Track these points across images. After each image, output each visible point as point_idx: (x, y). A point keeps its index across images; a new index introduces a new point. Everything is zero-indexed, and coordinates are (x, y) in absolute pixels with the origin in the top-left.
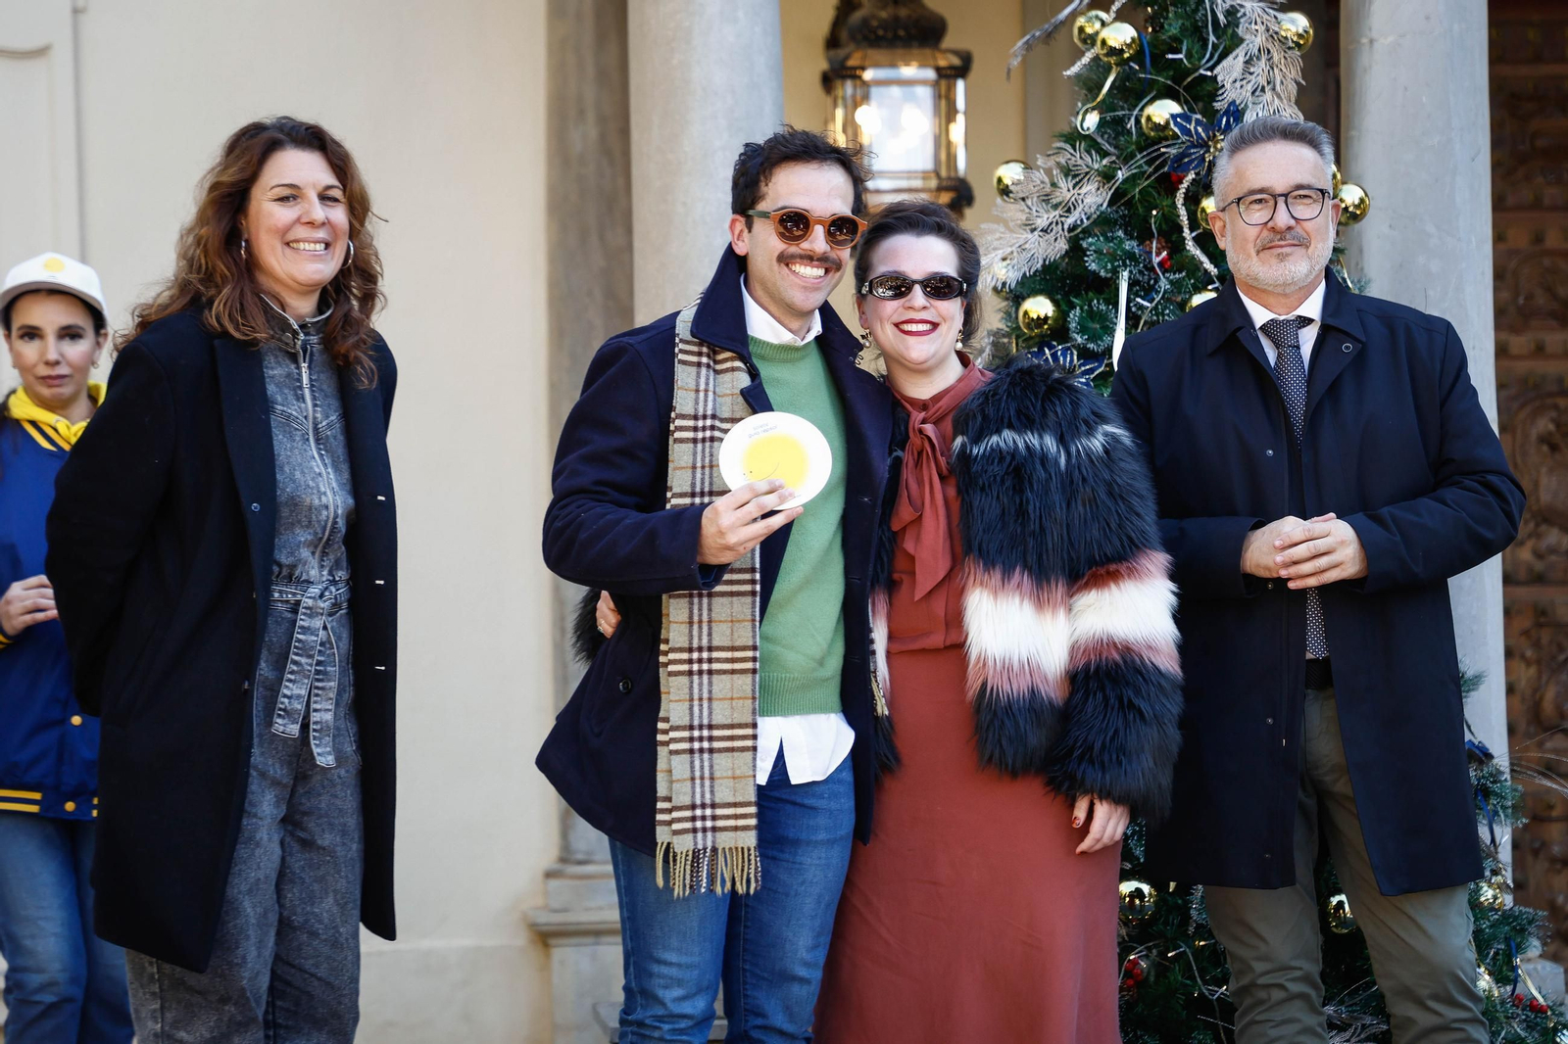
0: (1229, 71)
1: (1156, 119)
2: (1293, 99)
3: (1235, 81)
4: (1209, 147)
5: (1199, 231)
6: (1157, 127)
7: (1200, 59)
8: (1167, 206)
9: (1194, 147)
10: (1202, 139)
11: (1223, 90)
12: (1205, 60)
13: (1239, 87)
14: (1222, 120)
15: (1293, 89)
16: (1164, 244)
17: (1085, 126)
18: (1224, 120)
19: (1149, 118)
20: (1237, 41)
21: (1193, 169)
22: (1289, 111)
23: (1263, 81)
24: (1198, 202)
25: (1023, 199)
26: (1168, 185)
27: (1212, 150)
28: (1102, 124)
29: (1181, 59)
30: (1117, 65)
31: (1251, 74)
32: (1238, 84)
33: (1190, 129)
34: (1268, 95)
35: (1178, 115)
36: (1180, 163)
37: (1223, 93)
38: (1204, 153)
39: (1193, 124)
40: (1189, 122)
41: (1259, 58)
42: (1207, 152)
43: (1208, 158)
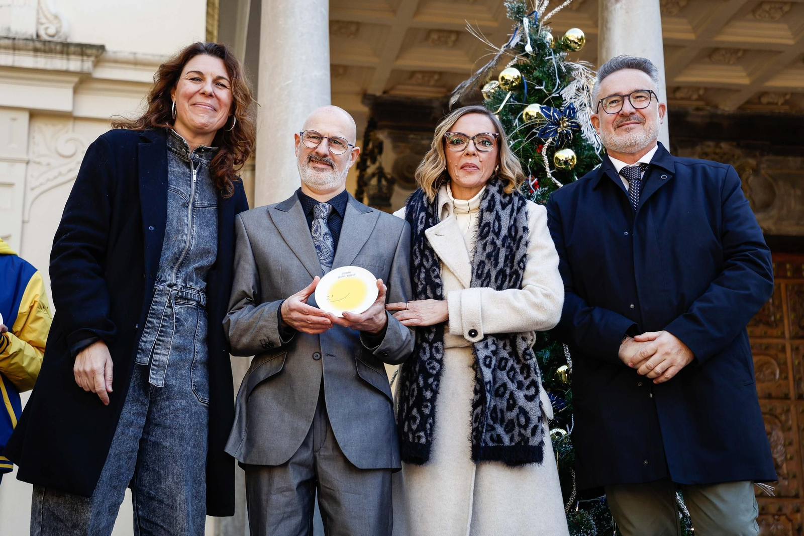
0: (568, 93)
1: (531, 113)
3: (571, 98)
4: (560, 124)
5: (554, 171)
6: (530, 117)
7: (552, 90)
8: (537, 156)
9: (553, 124)
10: (556, 119)
11: (565, 102)
12: (554, 90)
14: (566, 112)
16: (535, 175)
18: (568, 111)
19: (527, 114)
20: (573, 79)
21: (551, 136)
23: (585, 101)
24: (553, 153)
27: (561, 126)
29: (542, 89)
30: (510, 90)
31: (579, 96)
32: (573, 100)
33: (550, 115)
34: (587, 109)
35: (543, 108)
36: (545, 134)
37: (565, 103)
38: (557, 129)
39: (552, 111)
40: (550, 111)
41: (583, 89)
42: (559, 127)
43: (559, 130)
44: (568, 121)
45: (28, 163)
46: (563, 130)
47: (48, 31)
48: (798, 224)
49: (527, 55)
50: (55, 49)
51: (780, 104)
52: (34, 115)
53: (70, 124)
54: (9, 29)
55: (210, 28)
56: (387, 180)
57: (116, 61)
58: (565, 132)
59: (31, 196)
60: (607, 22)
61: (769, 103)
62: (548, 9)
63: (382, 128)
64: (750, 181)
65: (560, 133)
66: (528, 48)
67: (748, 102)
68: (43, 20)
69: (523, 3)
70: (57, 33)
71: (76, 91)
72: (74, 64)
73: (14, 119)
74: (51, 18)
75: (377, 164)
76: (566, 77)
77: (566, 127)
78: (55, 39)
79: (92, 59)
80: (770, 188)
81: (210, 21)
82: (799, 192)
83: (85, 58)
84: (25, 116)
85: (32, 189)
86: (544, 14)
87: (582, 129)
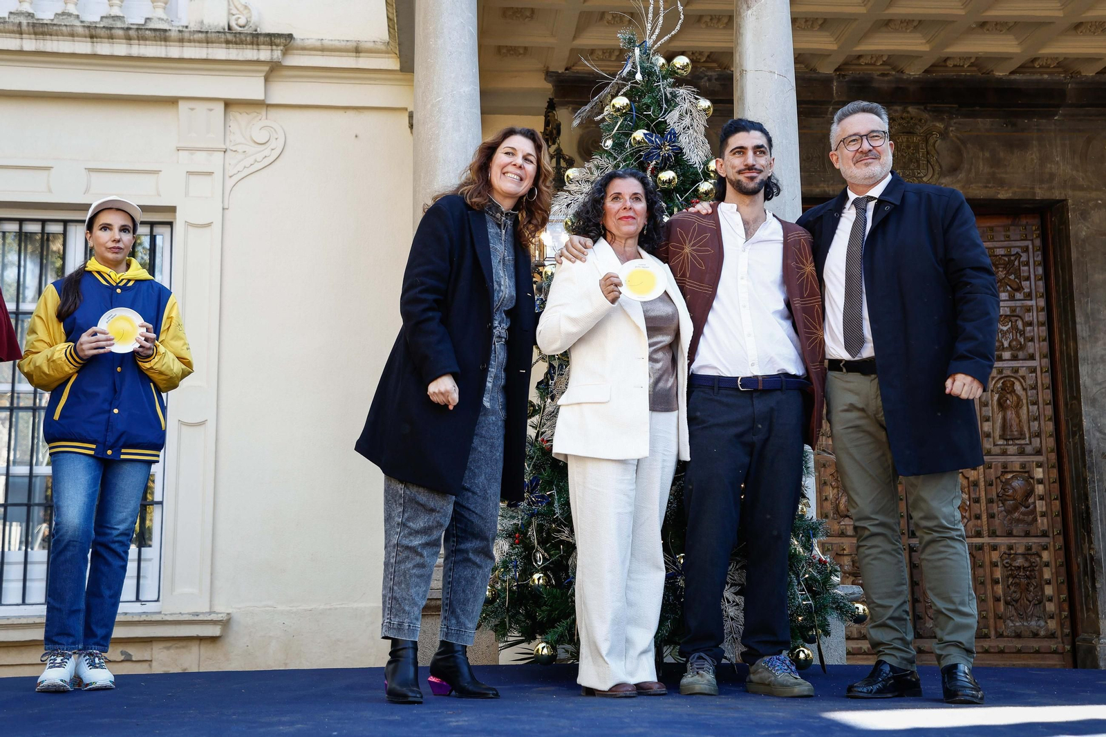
0: (672, 118)
1: (638, 138)
2: (703, 134)
3: (675, 123)
4: (662, 149)
6: (639, 142)
7: (659, 114)
9: (655, 149)
10: (658, 144)
12: (661, 114)
13: (677, 125)
14: (668, 136)
15: (703, 129)
17: (606, 145)
18: (670, 136)
19: (634, 139)
20: (677, 105)
21: (655, 159)
22: (701, 138)
23: (688, 124)
24: (656, 176)
25: (578, 181)
28: (615, 145)
29: (650, 114)
31: (683, 120)
33: (652, 140)
34: (691, 131)
35: (647, 134)
36: (649, 156)
37: (669, 127)
38: (659, 152)
39: (654, 138)
40: (652, 137)
41: (686, 113)
42: (662, 151)
43: (662, 154)
44: (669, 145)
45: (225, 152)
46: (665, 154)
47: (238, 21)
48: (986, 187)
49: (636, 83)
50: (246, 40)
51: (966, 66)
52: (228, 104)
53: (263, 112)
54: (202, 22)
55: (390, 16)
56: (565, 159)
57: (304, 49)
58: (667, 155)
59: (230, 183)
60: (740, 27)
61: (955, 66)
62: (659, 37)
63: (564, 104)
64: (936, 146)
65: (662, 156)
66: (639, 77)
67: (932, 66)
68: (234, 11)
69: (633, 35)
70: (247, 22)
71: (267, 79)
72: (264, 54)
73: (211, 110)
74: (241, 9)
75: (556, 146)
76: (671, 102)
77: (667, 151)
78: (245, 30)
79: (282, 48)
80: (958, 152)
81: (390, 10)
82: (987, 154)
83: (274, 47)
84: (221, 106)
85: (231, 177)
86: (655, 42)
87: (684, 151)
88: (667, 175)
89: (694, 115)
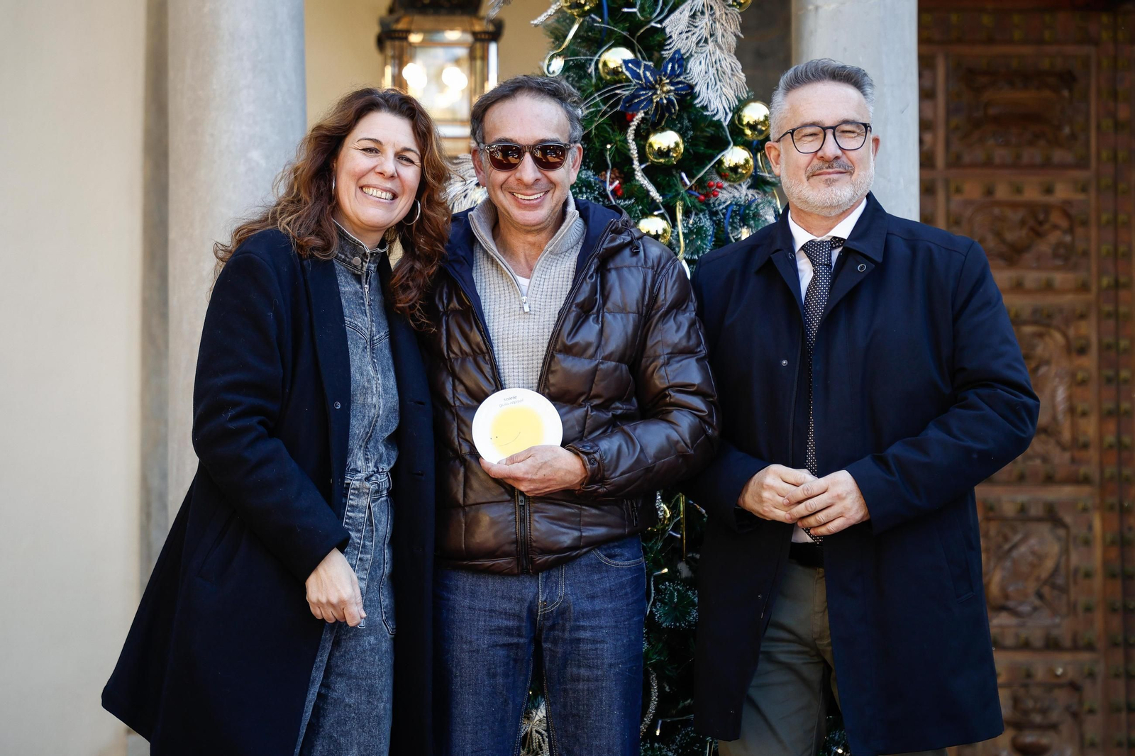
0: (676, 24)
1: (611, 65)
2: (733, 50)
3: (681, 33)
4: (656, 89)
5: (648, 164)
6: (615, 72)
7: (651, 14)
8: (620, 141)
9: (644, 89)
10: (650, 82)
11: (670, 41)
12: (656, 15)
13: (685, 38)
14: (667, 67)
15: (732, 41)
16: (617, 175)
17: (551, 69)
18: (670, 66)
19: (605, 64)
21: (643, 108)
22: (729, 60)
23: (706, 34)
24: (647, 138)
26: (621, 121)
27: (659, 92)
28: (566, 68)
29: (635, 13)
30: (579, 16)
31: (696, 27)
32: (684, 36)
33: (639, 74)
34: (711, 46)
35: (629, 61)
36: (631, 104)
37: (670, 43)
38: (652, 95)
39: (642, 69)
40: (639, 67)
41: (703, 13)
42: (655, 93)
43: (656, 99)
44: (671, 83)
46: (661, 99)
58: (665, 101)
65: (657, 102)
77: (666, 93)
87: (697, 89)
88: (666, 140)
89: (718, 13)
